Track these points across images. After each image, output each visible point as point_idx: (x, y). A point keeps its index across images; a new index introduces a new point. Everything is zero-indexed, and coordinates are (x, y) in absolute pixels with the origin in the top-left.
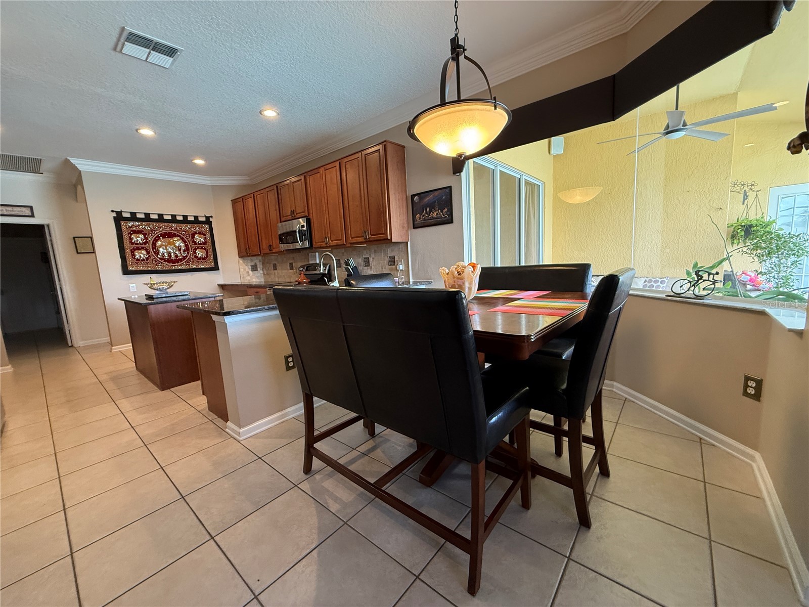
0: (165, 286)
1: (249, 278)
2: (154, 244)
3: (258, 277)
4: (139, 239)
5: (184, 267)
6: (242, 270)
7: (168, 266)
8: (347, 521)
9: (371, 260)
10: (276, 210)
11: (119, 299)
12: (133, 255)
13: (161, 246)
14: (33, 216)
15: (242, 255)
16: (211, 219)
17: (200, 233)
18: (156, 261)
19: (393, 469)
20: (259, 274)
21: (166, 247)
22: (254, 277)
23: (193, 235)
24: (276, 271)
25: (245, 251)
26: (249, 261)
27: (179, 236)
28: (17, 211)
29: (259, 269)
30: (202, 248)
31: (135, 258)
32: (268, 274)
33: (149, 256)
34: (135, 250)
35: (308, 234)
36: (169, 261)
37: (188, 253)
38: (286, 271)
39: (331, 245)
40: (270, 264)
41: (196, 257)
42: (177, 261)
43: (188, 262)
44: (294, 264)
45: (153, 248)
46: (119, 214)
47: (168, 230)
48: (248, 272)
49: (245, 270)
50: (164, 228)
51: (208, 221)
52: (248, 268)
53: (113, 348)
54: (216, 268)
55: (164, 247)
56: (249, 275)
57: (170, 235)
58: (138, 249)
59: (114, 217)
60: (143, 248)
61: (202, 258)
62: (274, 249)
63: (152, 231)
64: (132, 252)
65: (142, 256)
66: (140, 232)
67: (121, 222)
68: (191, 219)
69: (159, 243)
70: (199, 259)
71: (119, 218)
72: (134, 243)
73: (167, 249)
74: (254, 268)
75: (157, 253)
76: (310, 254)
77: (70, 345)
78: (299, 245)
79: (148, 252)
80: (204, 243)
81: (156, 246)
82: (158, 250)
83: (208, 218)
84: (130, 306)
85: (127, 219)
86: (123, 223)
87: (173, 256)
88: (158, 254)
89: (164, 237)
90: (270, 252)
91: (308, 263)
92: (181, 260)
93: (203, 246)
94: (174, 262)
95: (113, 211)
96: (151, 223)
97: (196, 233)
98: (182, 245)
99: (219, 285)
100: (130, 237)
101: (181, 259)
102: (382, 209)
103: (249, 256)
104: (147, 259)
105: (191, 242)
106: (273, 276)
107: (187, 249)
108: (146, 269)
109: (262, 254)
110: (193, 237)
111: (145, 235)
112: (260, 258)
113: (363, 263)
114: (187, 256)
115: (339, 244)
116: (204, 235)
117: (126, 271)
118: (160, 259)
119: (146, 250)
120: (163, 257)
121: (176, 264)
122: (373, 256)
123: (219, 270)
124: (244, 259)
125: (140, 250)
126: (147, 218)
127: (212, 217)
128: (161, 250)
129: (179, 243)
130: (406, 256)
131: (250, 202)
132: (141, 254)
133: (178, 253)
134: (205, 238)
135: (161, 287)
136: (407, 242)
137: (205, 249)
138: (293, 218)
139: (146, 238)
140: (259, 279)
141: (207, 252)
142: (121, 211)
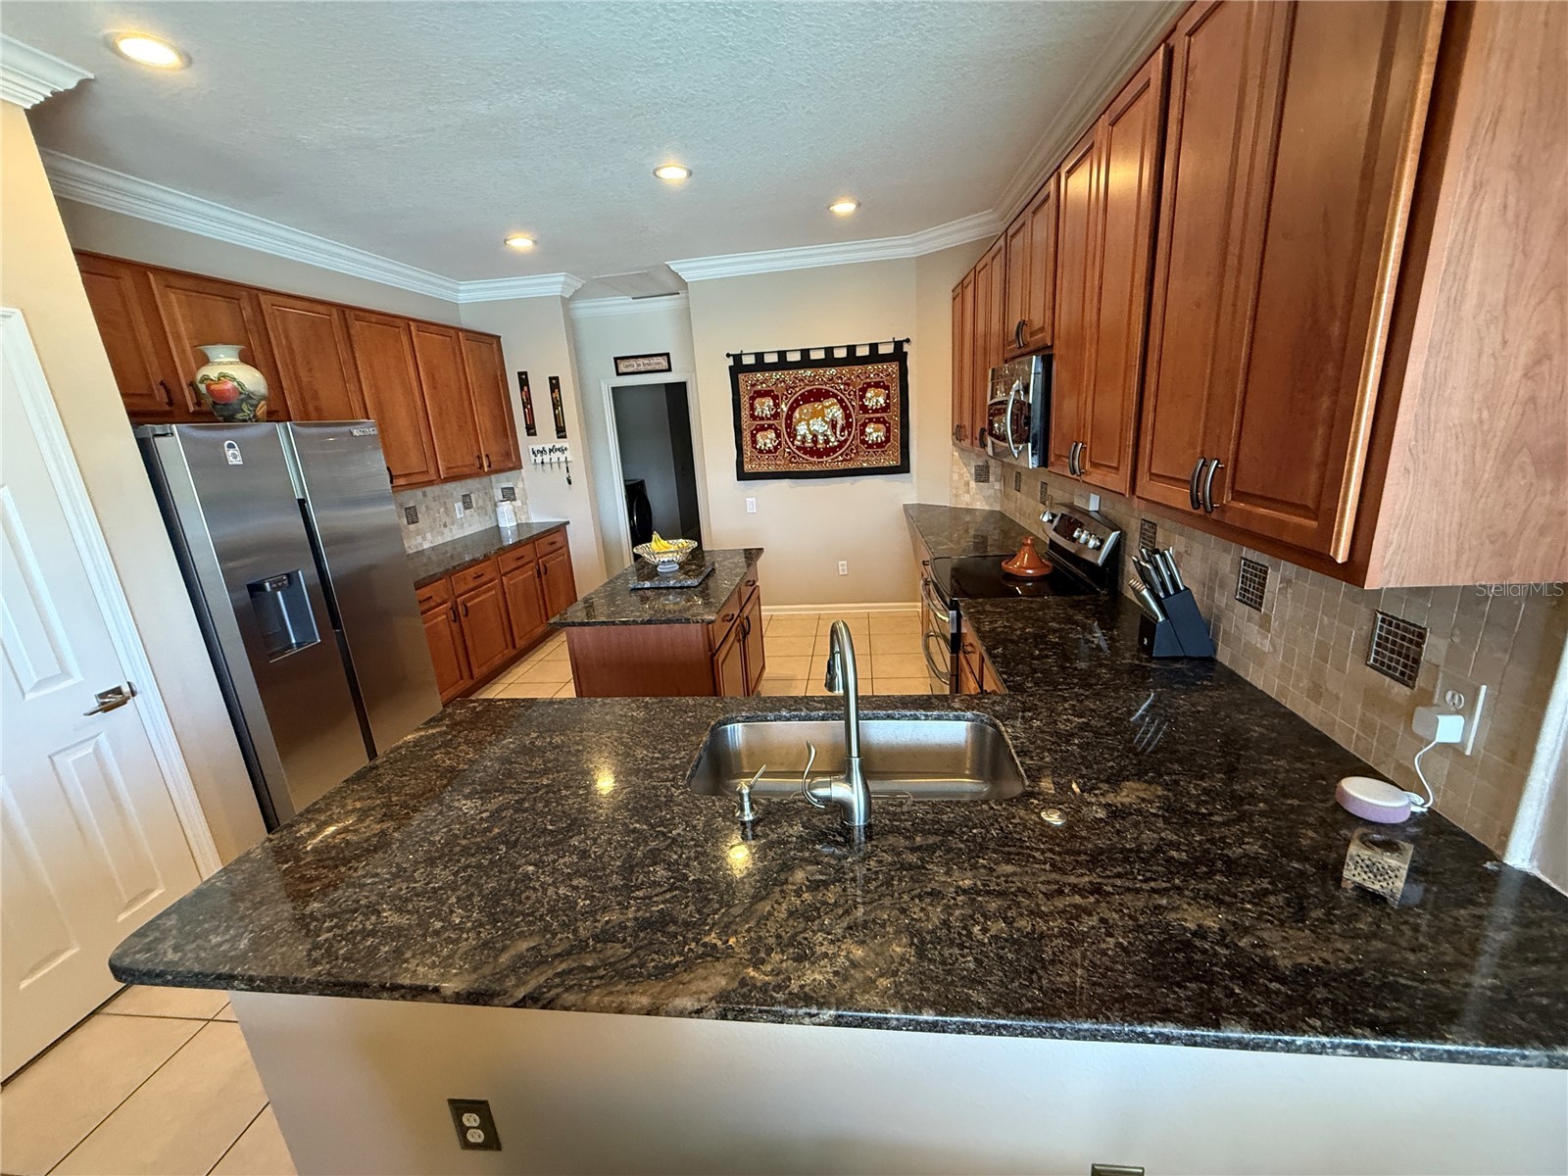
1: (967, 498)
2: (789, 417)
3: (987, 499)
4: (766, 407)
5: (838, 465)
6: (956, 476)
9: (1273, 582)
12: (754, 442)
14: (670, 369)
16: (906, 348)
17: (877, 385)
18: (790, 454)
20: (991, 491)
22: (979, 496)
23: (864, 391)
26: (973, 455)
27: (835, 396)
28: (653, 363)
29: (991, 479)
30: (878, 421)
31: (756, 449)
32: (1006, 497)
33: (780, 444)
34: (758, 431)
36: (814, 452)
37: (849, 434)
41: (863, 442)
42: (829, 451)
43: (846, 455)
45: (787, 427)
46: (737, 358)
47: (817, 385)
48: (967, 484)
49: (961, 476)
50: (807, 381)
51: (899, 355)
52: (968, 474)
54: (903, 467)
55: (806, 423)
56: (968, 492)
58: (762, 428)
59: (731, 367)
60: (770, 427)
61: (877, 444)
63: (787, 390)
64: (753, 436)
65: (768, 441)
66: (767, 393)
67: (740, 375)
69: (797, 414)
70: (870, 446)
71: (737, 368)
72: (757, 416)
73: (809, 427)
74: (982, 475)
75: (792, 435)
78: (1015, 453)
79: (778, 436)
80: (885, 409)
81: (792, 422)
82: (795, 430)
83: (899, 345)
85: (750, 369)
86: (741, 377)
87: (820, 441)
88: (794, 437)
89: (807, 401)
92: (834, 450)
93: (879, 416)
94: (819, 454)
95: (728, 355)
96: (787, 372)
97: (869, 385)
98: (840, 415)
99: (904, 506)
100: (752, 406)
101: (836, 447)
104: (776, 448)
105: (857, 408)
106: (1013, 503)
107: (848, 425)
108: (773, 469)
110: (863, 396)
111: (775, 398)
113: (1234, 582)
114: (846, 440)
116: (886, 388)
117: (742, 474)
118: (798, 448)
119: (776, 430)
120: (803, 443)
121: (825, 459)
123: (908, 472)
124: (963, 449)
125: (766, 430)
126: (782, 361)
127: (908, 341)
128: (800, 429)
129: (837, 412)
131: (970, 295)
132: (766, 439)
133: (830, 434)
134: (889, 396)
137: (884, 422)
139: (776, 405)
140: (991, 505)
141: (888, 430)
142: (741, 355)
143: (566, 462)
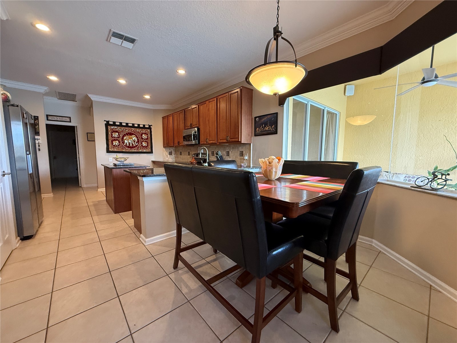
0: (123, 160)
2: (123, 138)
3: (172, 158)
4: (116, 135)
5: (136, 151)
6: (164, 154)
7: (129, 150)
8: (190, 300)
9: (230, 152)
10: (183, 123)
11: (101, 165)
12: (112, 143)
13: (125, 140)
14: (70, 122)
15: (165, 146)
16: (151, 127)
17: (145, 134)
18: (123, 147)
19: (221, 273)
20: (173, 157)
21: (128, 140)
22: (170, 158)
23: (142, 135)
24: (181, 156)
25: (167, 144)
26: (168, 150)
27: (135, 135)
28: (64, 119)
29: (173, 154)
30: (145, 141)
31: (113, 145)
32: (177, 157)
33: (120, 144)
34: (113, 141)
35: (197, 137)
36: (129, 147)
37: (138, 144)
38: (186, 156)
39: (209, 143)
40: (179, 151)
41: (142, 146)
43: (138, 148)
44: (190, 153)
45: (122, 140)
46: (108, 122)
47: (130, 132)
48: (167, 156)
49: (166, 154)
50: (127, 130)
51: (150, 128)
52: (167, 154)
53: (98, 189)
54: (151, 152)
55: (127, 140)
56: (167, 157)
57: (131, 134)
58: (115, 140)
59: (105, 124)
61: (145, 146)
62: (180, 143)
63: (122, 132)
65: (116, 144)
66: (116, 132)
67: (108, 126)
68: (142, 126)
69: (125, 138)
70: (144, 147)
71: (107, 124)
72: (113, 137)
73: (128, 141)
74: (170, 154)
76: (199, 148)
77: (80, 186)
78: (194, 142)
79: (119, 142)
80: (147, 139)
81: (123, 139)
82: (124, 141)
83: (150, 126)
84: (106, 169)
85: (111, 125)
86: (109, 127)
87: (131, 145)
88: (124, 143)
89: (127, 135)
90: (178, 145)
91: (197, 152)
92: (135, 147)
94: (131, 148)
95: (105, 121)
96: (122, 127)
97: (143, 133)
98: (136, 139)
99: (152, 161)
100: (112, 134)
101: (135, 146)
102: (237, 125)
103: (168, 147)
104: (119, 145)
105: (140, 138)
106: (179, 158)
107: (138, 142)
108: (117, 151)
109: (174, 146)
110: (142, 136)
111: (119, 133)
112: (174, 148)
113: (226, 154)
114: (138, 145)
115: (213, 143)
116: (147, 135)
117: (108, 151)
118: (125, 146)
119: (119, 141)
120: (126, 145)
121: (132, 149)
122: (231, 150)
123: (153, 153)
124: (166, 149)
125: (116, 140)
126: (121, 125)
127: (152, 125)
128: (126, 141)
129: (134, 138)
130: (249, 152)
131: (171, 118)
132: (116, 143)
133: (133, 143)
134: (148, 136)
135: (121, 160)
136: (251, 144)
137: (147, 142)
138: (191, 128)
139: (119, 135)
140: (172, 159)
141: (148, 144)
142: (109, 121)
143: (39, 143)
